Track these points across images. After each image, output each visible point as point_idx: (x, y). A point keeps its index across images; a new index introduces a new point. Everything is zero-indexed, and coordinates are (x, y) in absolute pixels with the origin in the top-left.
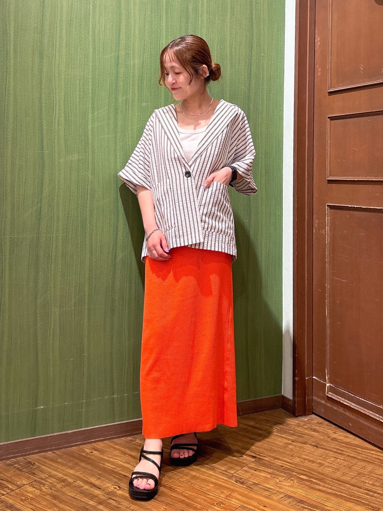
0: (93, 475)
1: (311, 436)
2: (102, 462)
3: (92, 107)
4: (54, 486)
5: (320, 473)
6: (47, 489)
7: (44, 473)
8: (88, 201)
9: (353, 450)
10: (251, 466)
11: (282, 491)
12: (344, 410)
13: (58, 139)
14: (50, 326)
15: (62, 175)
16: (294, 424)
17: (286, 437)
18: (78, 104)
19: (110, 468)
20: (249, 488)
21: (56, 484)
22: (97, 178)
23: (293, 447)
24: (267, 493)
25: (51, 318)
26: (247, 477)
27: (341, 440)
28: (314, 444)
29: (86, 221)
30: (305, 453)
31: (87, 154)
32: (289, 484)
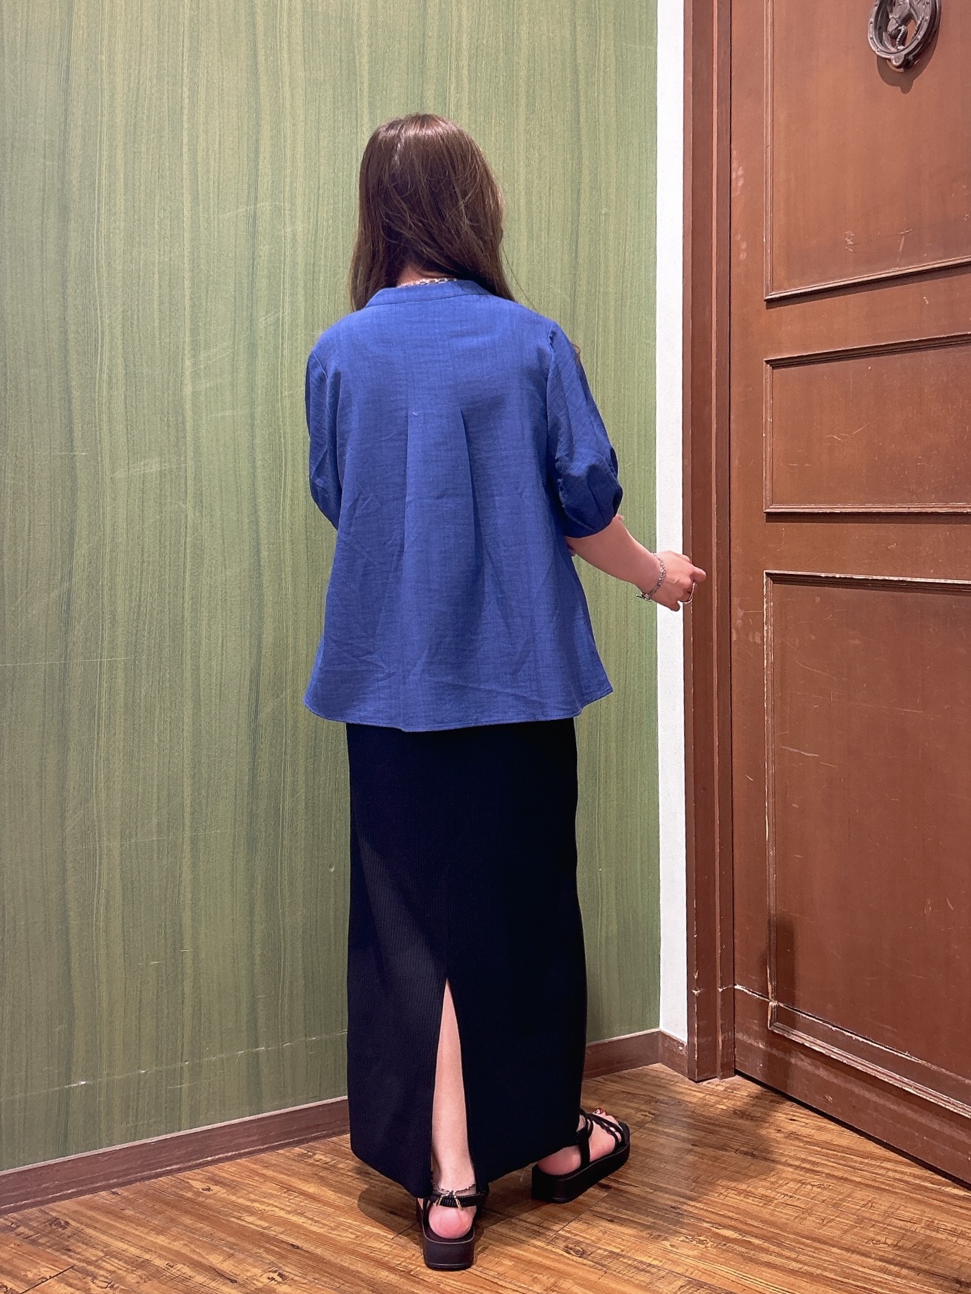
0: (214, 1248)
1: (737, 1130)
2: (236, 1213)
3: (193, 341)
4: (121, 1280)
5: (765, 1221)
6: (102, 1288)
7: (93, 1247)
8: (188, 574)
9: (841, 1162)
10: (599, 1209)
11: (679, 1270)
12: (812, 1064)
13: (109, 421)
14: (99, 883)
15: (120, 510)
16: (695, 1100)
17: (678, 1133)
18: (157, 334)
19: (256, 1228)
20: (599, 1264)
21: (124, 1274)
22: (208, 517)
23: (697, 1158)
24: (643, 1278)
25: (100, 863)
26: (593, 1238)
27: (808, 1136)
28: (745, 1149)
29: (183, 622)
30: (728, 1173)
31: (182, 459)
32: (695, 1253)
